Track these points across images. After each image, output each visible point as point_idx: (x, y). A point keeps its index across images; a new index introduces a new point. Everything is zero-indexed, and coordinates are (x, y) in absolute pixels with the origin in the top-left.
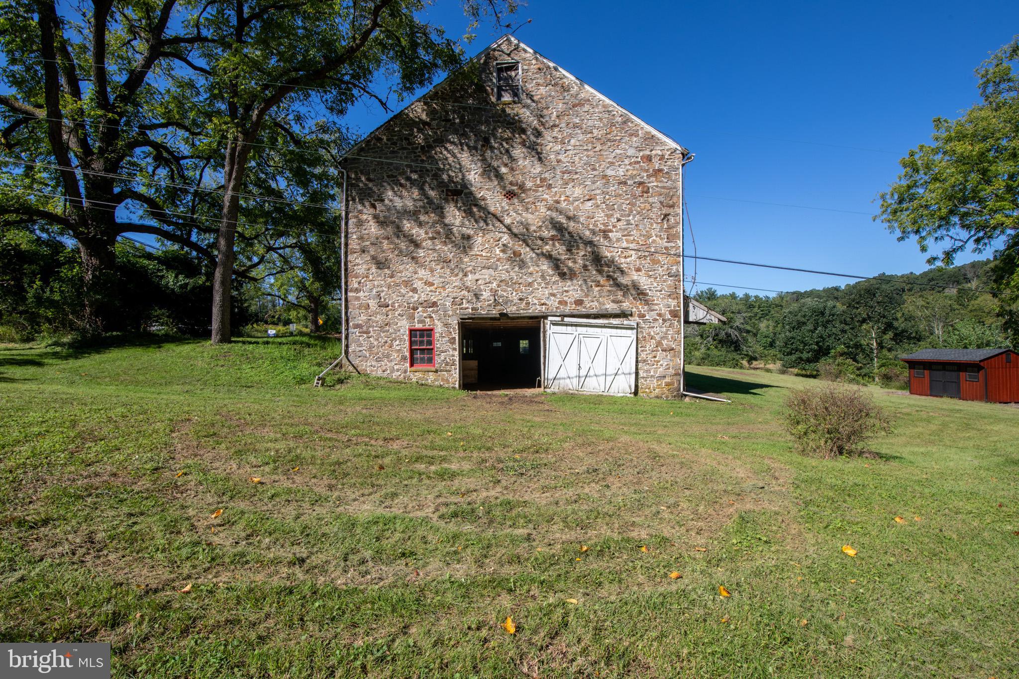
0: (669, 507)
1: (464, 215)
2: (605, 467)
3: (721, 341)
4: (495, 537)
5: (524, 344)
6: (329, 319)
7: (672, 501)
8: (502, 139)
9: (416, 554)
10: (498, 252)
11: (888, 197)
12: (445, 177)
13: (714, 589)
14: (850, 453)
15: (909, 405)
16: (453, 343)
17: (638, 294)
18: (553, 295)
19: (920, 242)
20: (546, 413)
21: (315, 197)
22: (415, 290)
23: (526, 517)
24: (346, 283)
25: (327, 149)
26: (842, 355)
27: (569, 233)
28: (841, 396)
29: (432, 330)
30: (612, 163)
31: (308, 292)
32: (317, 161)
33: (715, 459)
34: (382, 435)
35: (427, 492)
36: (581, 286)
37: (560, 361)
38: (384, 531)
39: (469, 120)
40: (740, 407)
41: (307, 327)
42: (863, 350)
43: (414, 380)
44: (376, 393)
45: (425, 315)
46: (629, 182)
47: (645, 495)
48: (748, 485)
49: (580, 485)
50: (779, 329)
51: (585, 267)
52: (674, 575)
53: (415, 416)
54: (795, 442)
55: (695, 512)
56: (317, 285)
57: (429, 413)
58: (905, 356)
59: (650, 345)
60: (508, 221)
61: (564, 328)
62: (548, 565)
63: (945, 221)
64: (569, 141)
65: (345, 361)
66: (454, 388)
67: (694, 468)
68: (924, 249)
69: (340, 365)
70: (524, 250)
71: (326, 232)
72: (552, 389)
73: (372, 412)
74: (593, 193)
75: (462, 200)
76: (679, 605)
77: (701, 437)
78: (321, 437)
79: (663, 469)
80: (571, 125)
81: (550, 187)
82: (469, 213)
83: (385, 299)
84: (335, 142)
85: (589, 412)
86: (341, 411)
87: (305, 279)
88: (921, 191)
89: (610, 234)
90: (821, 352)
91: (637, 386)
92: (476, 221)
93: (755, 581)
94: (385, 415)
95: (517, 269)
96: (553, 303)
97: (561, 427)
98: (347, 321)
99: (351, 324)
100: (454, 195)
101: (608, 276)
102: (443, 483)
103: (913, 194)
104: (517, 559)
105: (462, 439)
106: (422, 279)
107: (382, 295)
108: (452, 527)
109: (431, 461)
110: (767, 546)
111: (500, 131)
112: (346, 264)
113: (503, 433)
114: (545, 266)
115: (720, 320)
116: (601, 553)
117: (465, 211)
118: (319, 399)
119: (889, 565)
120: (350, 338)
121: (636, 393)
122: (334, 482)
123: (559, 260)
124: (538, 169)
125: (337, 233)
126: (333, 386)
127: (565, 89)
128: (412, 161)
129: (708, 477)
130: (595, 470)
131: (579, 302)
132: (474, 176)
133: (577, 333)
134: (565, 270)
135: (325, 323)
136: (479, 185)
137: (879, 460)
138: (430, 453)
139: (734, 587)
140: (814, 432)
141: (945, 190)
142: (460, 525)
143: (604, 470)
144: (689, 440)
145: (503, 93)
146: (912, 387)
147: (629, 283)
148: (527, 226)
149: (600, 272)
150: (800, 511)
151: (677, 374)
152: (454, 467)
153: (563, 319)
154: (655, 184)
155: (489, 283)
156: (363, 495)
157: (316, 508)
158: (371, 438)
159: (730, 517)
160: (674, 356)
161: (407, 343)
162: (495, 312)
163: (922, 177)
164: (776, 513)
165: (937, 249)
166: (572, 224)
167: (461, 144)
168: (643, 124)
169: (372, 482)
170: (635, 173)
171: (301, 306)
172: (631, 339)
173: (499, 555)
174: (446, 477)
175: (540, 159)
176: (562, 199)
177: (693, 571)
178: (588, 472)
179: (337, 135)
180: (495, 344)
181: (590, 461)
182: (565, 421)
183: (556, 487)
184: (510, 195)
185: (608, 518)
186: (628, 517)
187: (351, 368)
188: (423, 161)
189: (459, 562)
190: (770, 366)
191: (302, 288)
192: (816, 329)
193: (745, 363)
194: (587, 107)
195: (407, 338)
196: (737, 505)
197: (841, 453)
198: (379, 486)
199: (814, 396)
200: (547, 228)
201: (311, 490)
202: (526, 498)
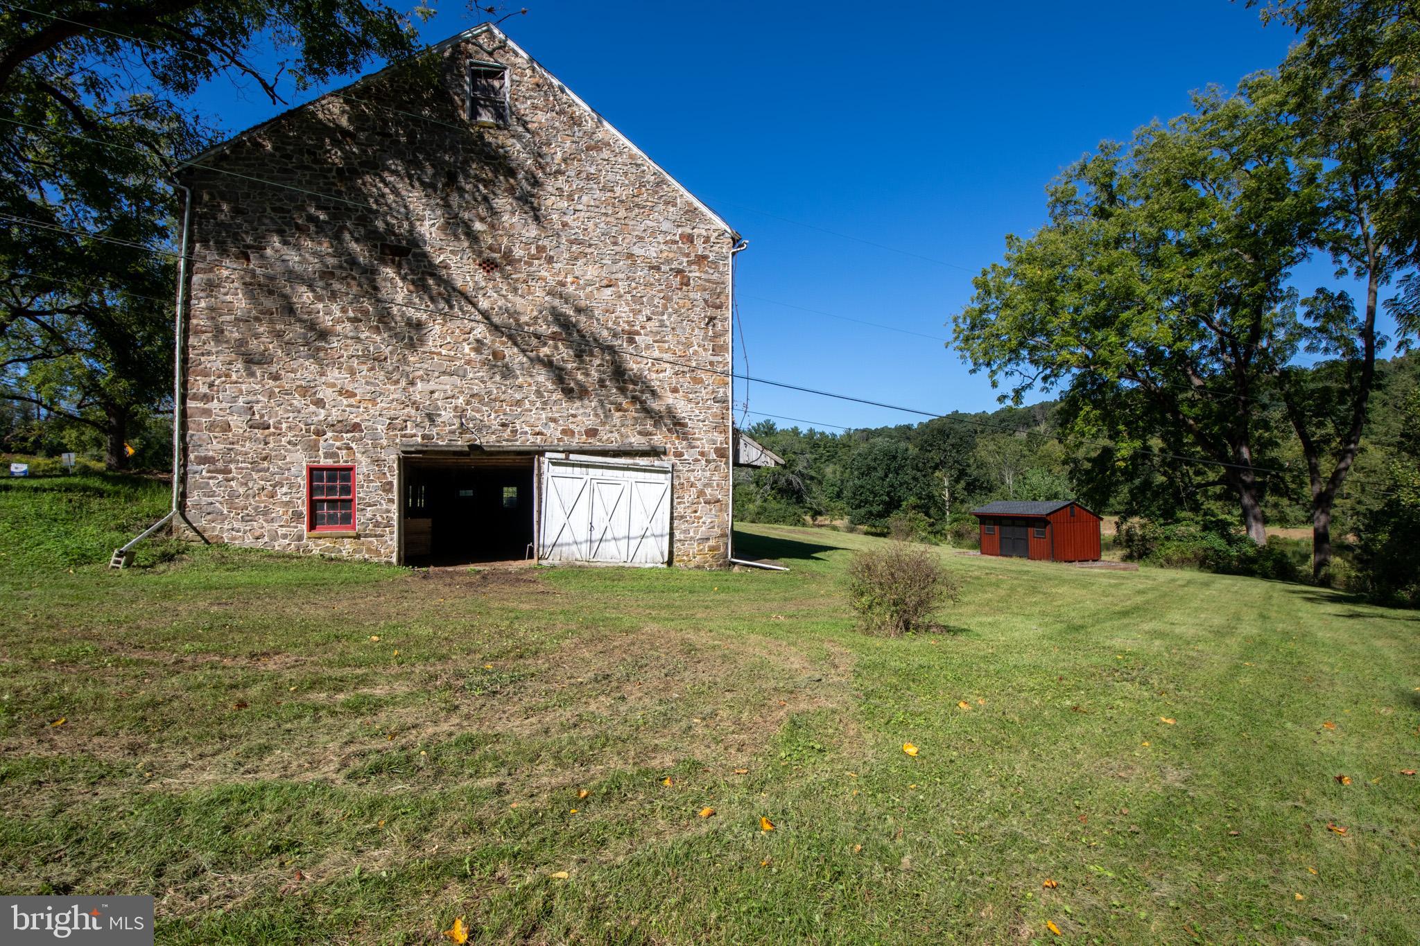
0: (704, 719)
1: (411, 288)
2: (619, 672)
3: (781, 491)
4: (443, 796)
5: (509, 492)
6: (148, 445)
7: (708, 709)
8: (479, 179)
9: (300, 845)
10: (467, 350)
11: (961, 320)
12: (380, 224)
13: (754, 823)
14: (917, 628)
15: (980, 567)
16: (390, 491)
17: (675, 424)
18: (554, 420)
19: (991, 377)
20: (540, 597)
21: (123, 227)
22: (320, 403)
23: (496, 758)
24: (184, 384)
25: (152, 147)
26: (914, 508)
27: (578, 331)
28: (907, 559)
29: (351, 469)
30: (641, 238)
31: (103, 396)
32: (132, 164)
33: (765, 647)
34: (247, 649)
35: (327, 738)
36: (595, 409)
37: (563, 518)
38: (240, 813)
39: (423, 141)
40: (800, 577)
41: (100, 459)
42: (935, 503)
43: (316, 552)
44: (240, 577)
45: (338, 444)
46: (663, 268)
47: (674, 705)
48: (802, 679)
49: (584, 700)
50: (846, 475)
51: (601, 382)
52: (704, 812)
53: (315, 611)
54: (859, 618)
55: (737, 722)
56: (123, 384)
57: (342, 607)
58: (977, 509)
59: (690, 495)
60: (484, 304)
61: (570, 469)
62: (526, 827)
63: (1014, 354)
64: (580, 198)
65: (178, 522)
66: (389, 564)
67: (740, 661)
68: (994, 385)
69: (168, 529)
70: (511, 353)
71: (145, 292)
72: (550, 561)
73: (231, 609)
74: (613, 277)
75: (409, 263)
76: (708, 851)
77: (751, 619)
78: (118, 660)
79: (700, 666)
80: (584, 175)
81: (550, 260)
82: (420, 286)
83: (262, 416)
84: (169, 135)
85: (603, 592)
86: (166, 609)
87: (98, 372)
88: (992, 317)
89: (637, 338)
90: (892, 505)
91: (671, 553)
92: (432, 299)
93: (804, 804)
94: (255, 613)
95: (498, 378)
96: (553, 433)
97: (561, 617)
98: (185, 451)
99: (192, 456)
100: (394, 254)
101: (633, 397)
102: (358, 721)
103: (985, 320)
104: (481, 826)
105: (398, 646)
106: (334, 385)
107: (256, 408)
108: (371, 790)
109: (339, 685)
110: (820, 755)
111: (474, 166)
112: (184, 350)
113: (468, 631)
114: (542, 377)
115: (777, 463)
116: (607, 797)
117: (413, 282)
118: (120, 591)
119: (951, 761)
120: (190, 480)
121: (670, 562)
122: (142, 739)
123: (562, 369)
124: (533, 231)
125: (171, 296)
126: (151, 566)
127: (575, 121)
128: (320, 189)
129: (756, 672)
130: (607, 677)
131: (592, 433)
132: (429, 228)
133: (588, 477)
134: (572, 385)
135: (140, 453)
136: (438, 244)
137: (947, 635)
138: (337, 672)
139: (779, 816)
140: (879, 604)
141: (1015, 318)
142: (385, 785)
143: (619, 675)
144: (735, 624)
145: (481, 110)
146: (983, 547)
147: (663, 409)
148: (514, 314)
149: (622, 390)
150: (860, 706)
151: (723, 535)
152: (379, 692)
153: (569, 456)
154: (697, 274)
155: (453, 397)
156: (201, 756)
157: (100, 790)
158: (223, 656)
159: (779, 722)
160: (721, 510)
161: (304, 491)
162: (461, 443)
163: (994, 302)
164: (834, 712)
165: (1007, 385)
166: (583, 318)
167: (410, 177)
168: (682, 190)
169: (220, 732)
170: (671, 255)
171: (87, 421)
172: (664, 487)
173: (448, 824)
174: (364, 710)
175: (537, 219)
176: (569, 279)
177: (730, 803)
178: (596, 680)
179: (175, 125)
180: (463, 493)
181: (600, 664)
182: (567, 607)
183: (547, 708)
184: (489, 265)
185: (620, 745)
186: (649, 739)
187: (190, 534)
188: (339, 193)
189: (378, 845)
190: (838, 523)
191: (90, 385)
192: (886, 476)
193: (808, 518)
194: (606, 154)
195: (303, 482)
196: (789, 707)
197: (907, 629)
198: (238, 737)
199: (880, 559)
200: (545, 320)
201: (92, 758)
202: (499, 729)
